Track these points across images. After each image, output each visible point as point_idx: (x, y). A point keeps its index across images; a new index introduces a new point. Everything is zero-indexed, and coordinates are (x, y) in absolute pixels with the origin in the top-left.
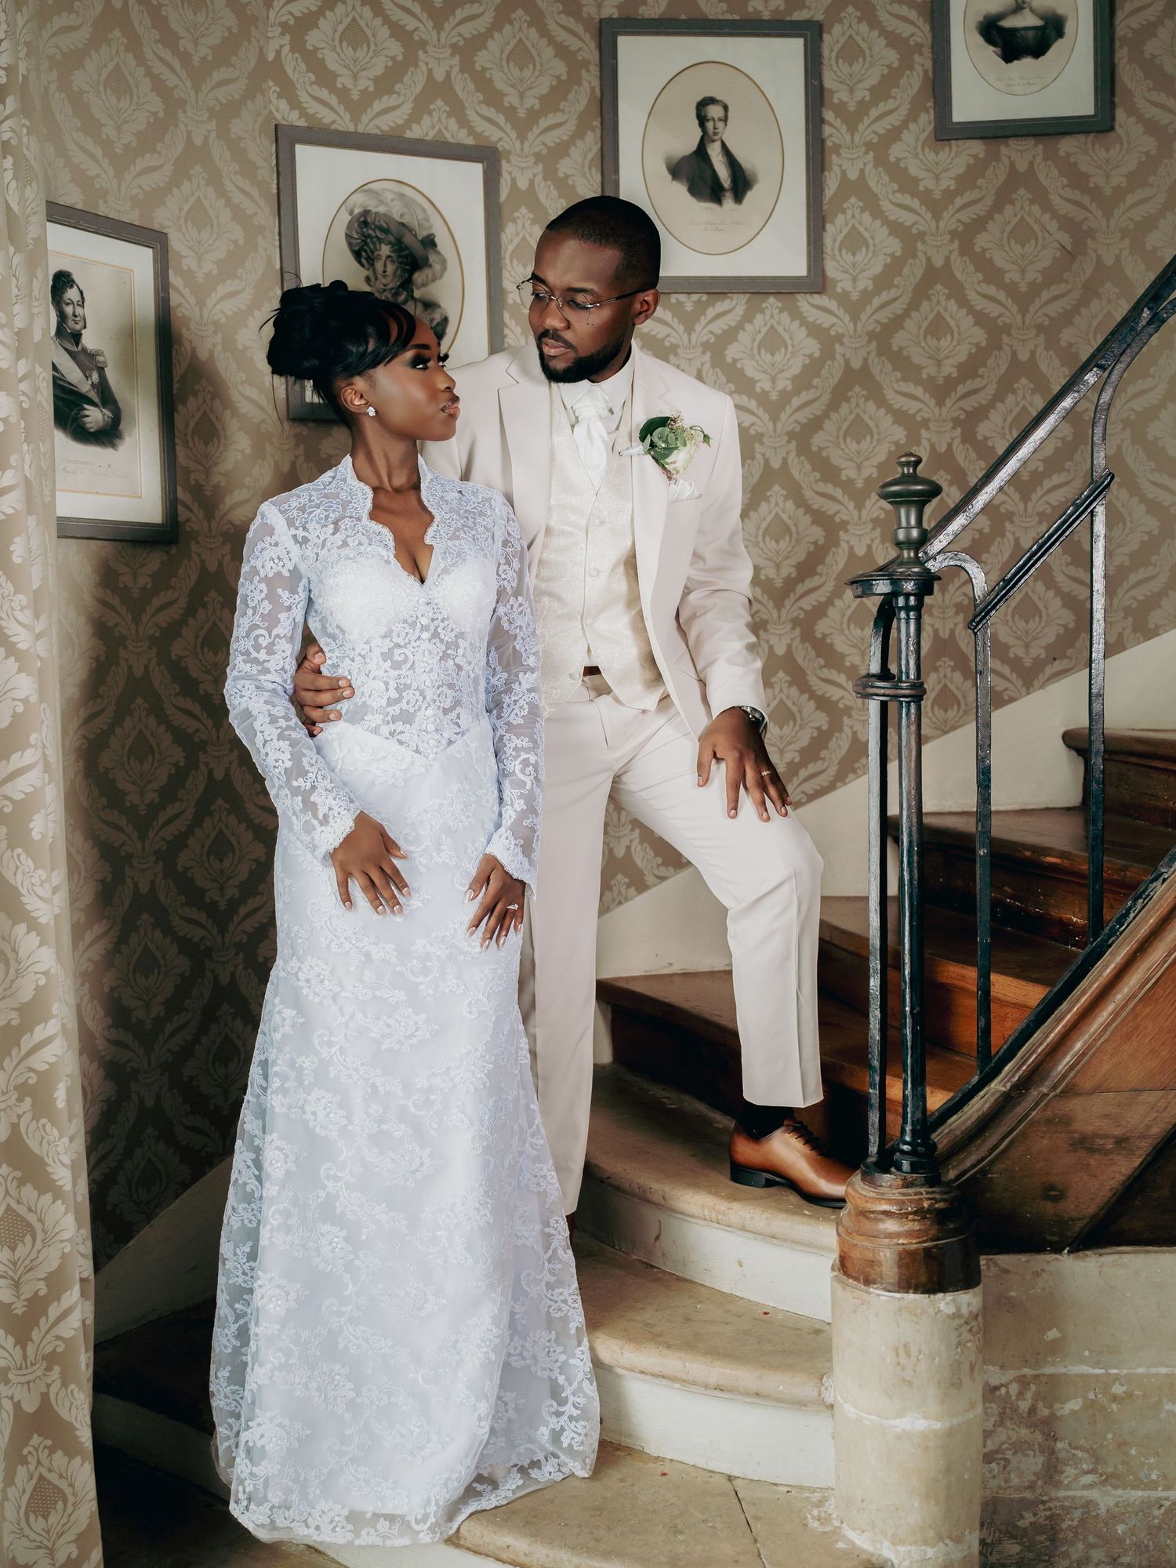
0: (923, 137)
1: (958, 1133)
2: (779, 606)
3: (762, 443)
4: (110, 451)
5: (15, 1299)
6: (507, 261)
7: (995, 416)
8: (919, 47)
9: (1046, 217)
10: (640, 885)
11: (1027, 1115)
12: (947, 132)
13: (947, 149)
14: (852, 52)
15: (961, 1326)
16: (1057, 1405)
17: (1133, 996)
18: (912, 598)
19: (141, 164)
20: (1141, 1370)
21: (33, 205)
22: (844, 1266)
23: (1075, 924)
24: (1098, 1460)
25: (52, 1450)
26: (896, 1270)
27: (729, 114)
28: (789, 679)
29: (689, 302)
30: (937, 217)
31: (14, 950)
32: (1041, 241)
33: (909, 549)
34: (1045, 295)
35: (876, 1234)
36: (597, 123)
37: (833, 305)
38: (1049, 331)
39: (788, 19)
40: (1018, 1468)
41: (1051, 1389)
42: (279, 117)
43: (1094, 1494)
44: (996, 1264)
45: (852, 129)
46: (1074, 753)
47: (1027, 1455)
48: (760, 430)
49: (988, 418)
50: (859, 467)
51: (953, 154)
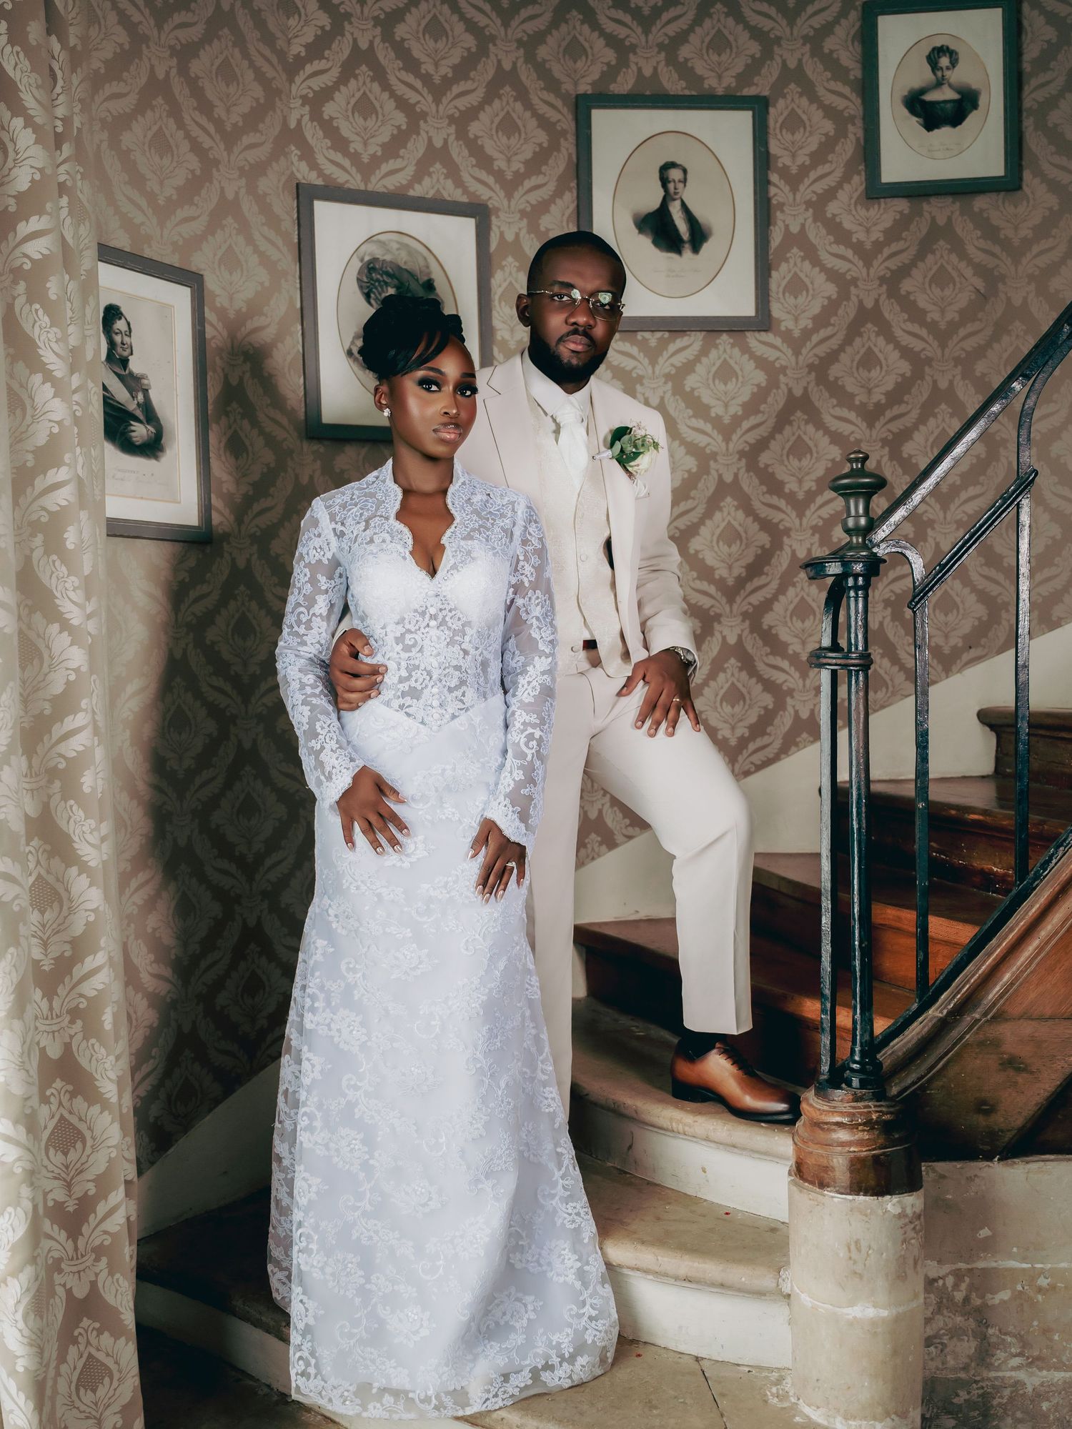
0: (856, 195)
1: (900, 1054)
2: (731, 601)
3: (716, 461)
4: (153, 462)
5: (68, 1198)
6: (496, 303)
7: (918, 437)
8: (852, 119)
9: (962, 265)
10: (611, 843)
11: (961, 1038)
12: (876, 191)
13: (876, 206)
14: (794, 122)
15: (905, 1225)
16: (989, 1296)
17: (1056, 933)
18: (860, 579)
19: (181, 214)
20: (1063, 1265)
21: (86, 241)
22: (800, 1171)
23: (995, 874)
24: (1025, 1344)
25: (100, 1332)
26: (848, 1174)
27: (689, 176)
28: (739, 664)
29: (653, 339)
30: (868, 264)
31: (67, 890)
32: (958, 285)
33: (857, 536)
34: (962, 332)
35: (830, 1142)
36: (573, 184)
37: (778, 341)
38: (966, 363)
39: (738, 94)
40: (953, 1351)
41: (985, 1281)
42: (299, 176)
43: (1021, 1375)
44: (934, 1170)
45: (794, 190)
46: (987, 729)
47: (963, 1340)
48: (714, 449)
49: (912, 439)
50: (800, 481)
51: (882, 211)
